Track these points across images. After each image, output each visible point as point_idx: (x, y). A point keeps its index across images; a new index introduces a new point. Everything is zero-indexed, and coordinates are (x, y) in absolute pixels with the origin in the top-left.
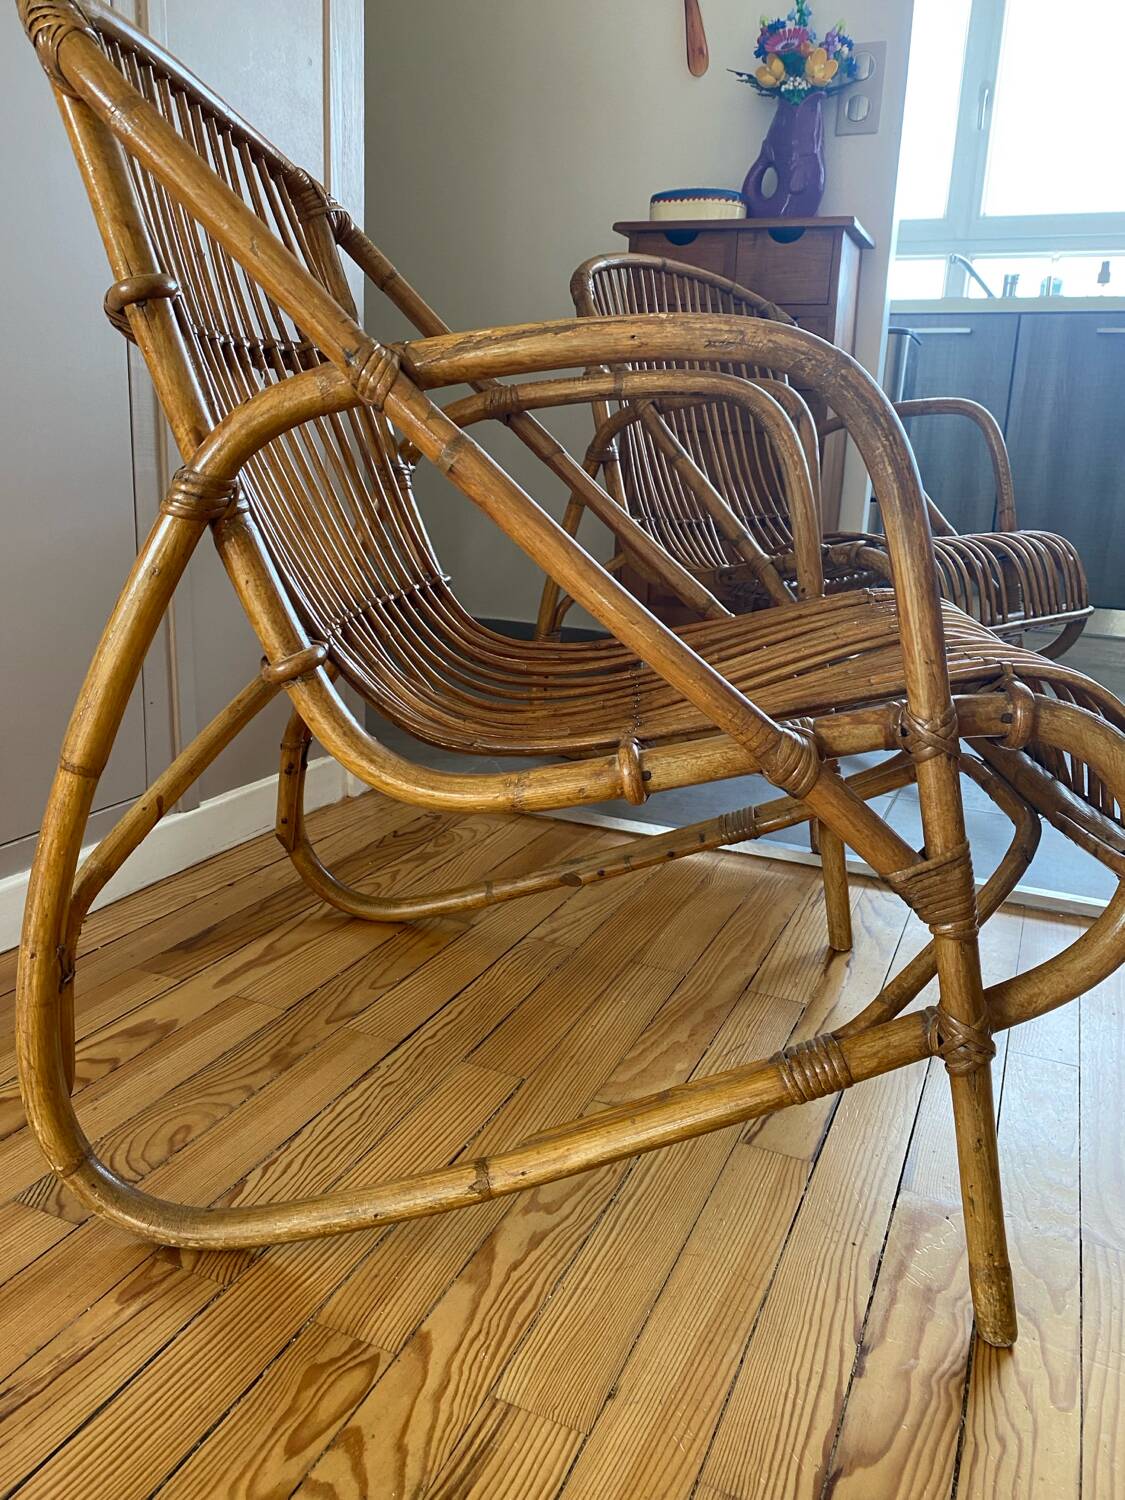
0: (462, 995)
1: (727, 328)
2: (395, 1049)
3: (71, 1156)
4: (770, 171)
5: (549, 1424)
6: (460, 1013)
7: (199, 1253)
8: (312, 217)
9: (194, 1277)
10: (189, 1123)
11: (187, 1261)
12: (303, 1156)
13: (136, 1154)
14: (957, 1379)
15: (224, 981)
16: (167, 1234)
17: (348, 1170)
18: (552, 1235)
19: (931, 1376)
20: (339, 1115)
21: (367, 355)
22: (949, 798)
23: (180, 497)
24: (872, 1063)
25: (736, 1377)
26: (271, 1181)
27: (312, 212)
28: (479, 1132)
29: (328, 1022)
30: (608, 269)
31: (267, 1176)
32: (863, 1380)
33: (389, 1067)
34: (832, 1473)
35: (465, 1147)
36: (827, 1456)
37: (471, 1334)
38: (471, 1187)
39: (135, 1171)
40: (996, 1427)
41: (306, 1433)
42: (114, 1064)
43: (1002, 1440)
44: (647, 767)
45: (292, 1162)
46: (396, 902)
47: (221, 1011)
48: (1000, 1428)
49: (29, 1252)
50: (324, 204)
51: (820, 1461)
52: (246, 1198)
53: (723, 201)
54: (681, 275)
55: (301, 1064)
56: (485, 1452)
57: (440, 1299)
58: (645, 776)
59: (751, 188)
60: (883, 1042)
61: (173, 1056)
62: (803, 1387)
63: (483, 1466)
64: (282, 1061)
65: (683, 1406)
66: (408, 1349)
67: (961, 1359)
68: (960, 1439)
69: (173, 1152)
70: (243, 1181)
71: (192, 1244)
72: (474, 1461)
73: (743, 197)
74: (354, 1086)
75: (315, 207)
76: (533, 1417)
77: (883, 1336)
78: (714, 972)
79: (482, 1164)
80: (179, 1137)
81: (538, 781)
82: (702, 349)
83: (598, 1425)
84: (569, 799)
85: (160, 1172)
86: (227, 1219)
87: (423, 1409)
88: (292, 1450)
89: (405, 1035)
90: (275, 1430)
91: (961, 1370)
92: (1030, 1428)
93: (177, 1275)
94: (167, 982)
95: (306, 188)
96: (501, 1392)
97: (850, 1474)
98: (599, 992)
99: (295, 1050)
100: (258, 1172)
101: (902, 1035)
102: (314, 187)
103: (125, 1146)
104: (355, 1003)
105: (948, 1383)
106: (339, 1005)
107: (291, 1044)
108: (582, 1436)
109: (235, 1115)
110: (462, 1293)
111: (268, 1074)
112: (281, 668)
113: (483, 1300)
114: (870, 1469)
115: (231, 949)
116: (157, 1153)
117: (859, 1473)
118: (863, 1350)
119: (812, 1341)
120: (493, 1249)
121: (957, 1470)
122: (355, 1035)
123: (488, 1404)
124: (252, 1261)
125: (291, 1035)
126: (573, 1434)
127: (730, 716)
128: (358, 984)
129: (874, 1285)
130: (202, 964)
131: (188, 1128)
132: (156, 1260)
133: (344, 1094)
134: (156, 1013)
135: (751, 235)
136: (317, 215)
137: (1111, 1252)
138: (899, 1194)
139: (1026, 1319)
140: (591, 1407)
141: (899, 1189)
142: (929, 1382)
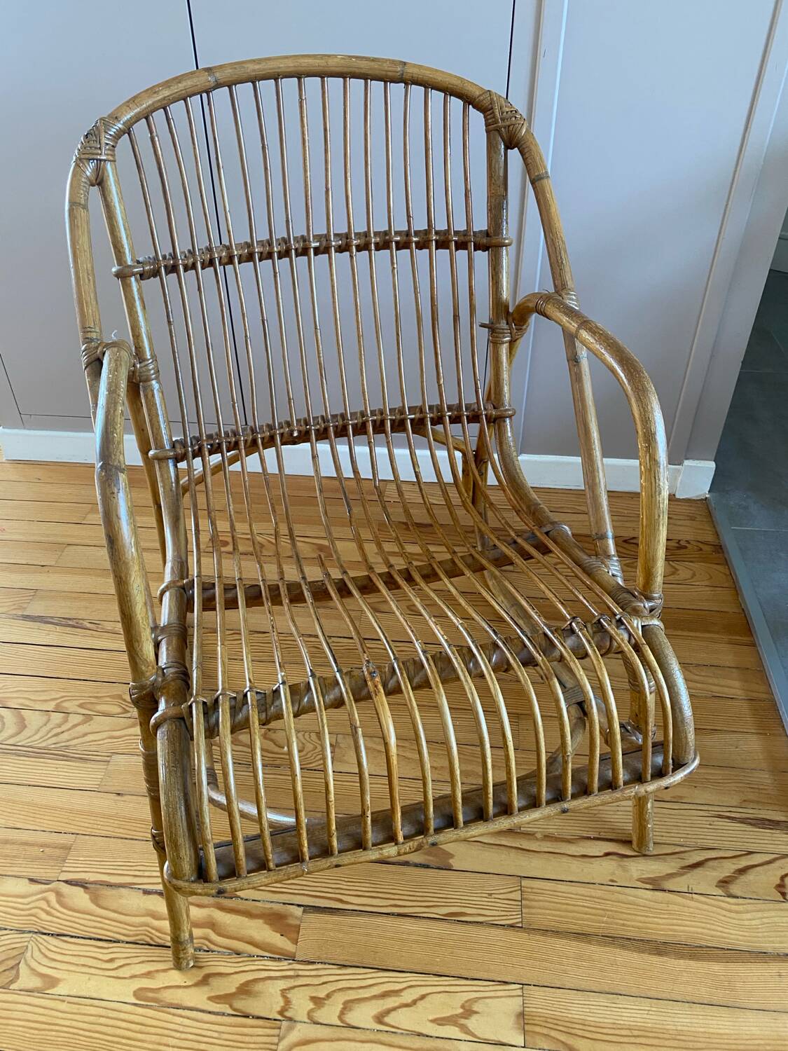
5: (101, 777)
14: (148, 939)
19: (149, 926)
32: (142, 894)
34: (86, 885)
36: (95, 883)
40: (118, 958)
41: (89, 706)
43: (111, 960)
51: (91, 879)
62: (135, 868)
63: (78, 762)
67: (163, 942)
68: (111, 941)
72: (82, 758)
76: (104, 770)
83: (103, 793)
87: (104, 735)
88: (81, 706)
90: (90, 697)
91: (155, 942)
92: (121, 976)
96: (115, 757)
97: (85, 892)
100: (232, 632)
105: (145, 935)
108: (97, 790)
114: (89, 901)
117: (87, 896)
118: (161, 893)
121: (94, 939)
123: (109, 754)
126: (97, 786)
137: (275, 1040)
138: (299, 906)
139: (200, 978)
140: (112, 789)
141: (302, 906)
142: (146, 926)
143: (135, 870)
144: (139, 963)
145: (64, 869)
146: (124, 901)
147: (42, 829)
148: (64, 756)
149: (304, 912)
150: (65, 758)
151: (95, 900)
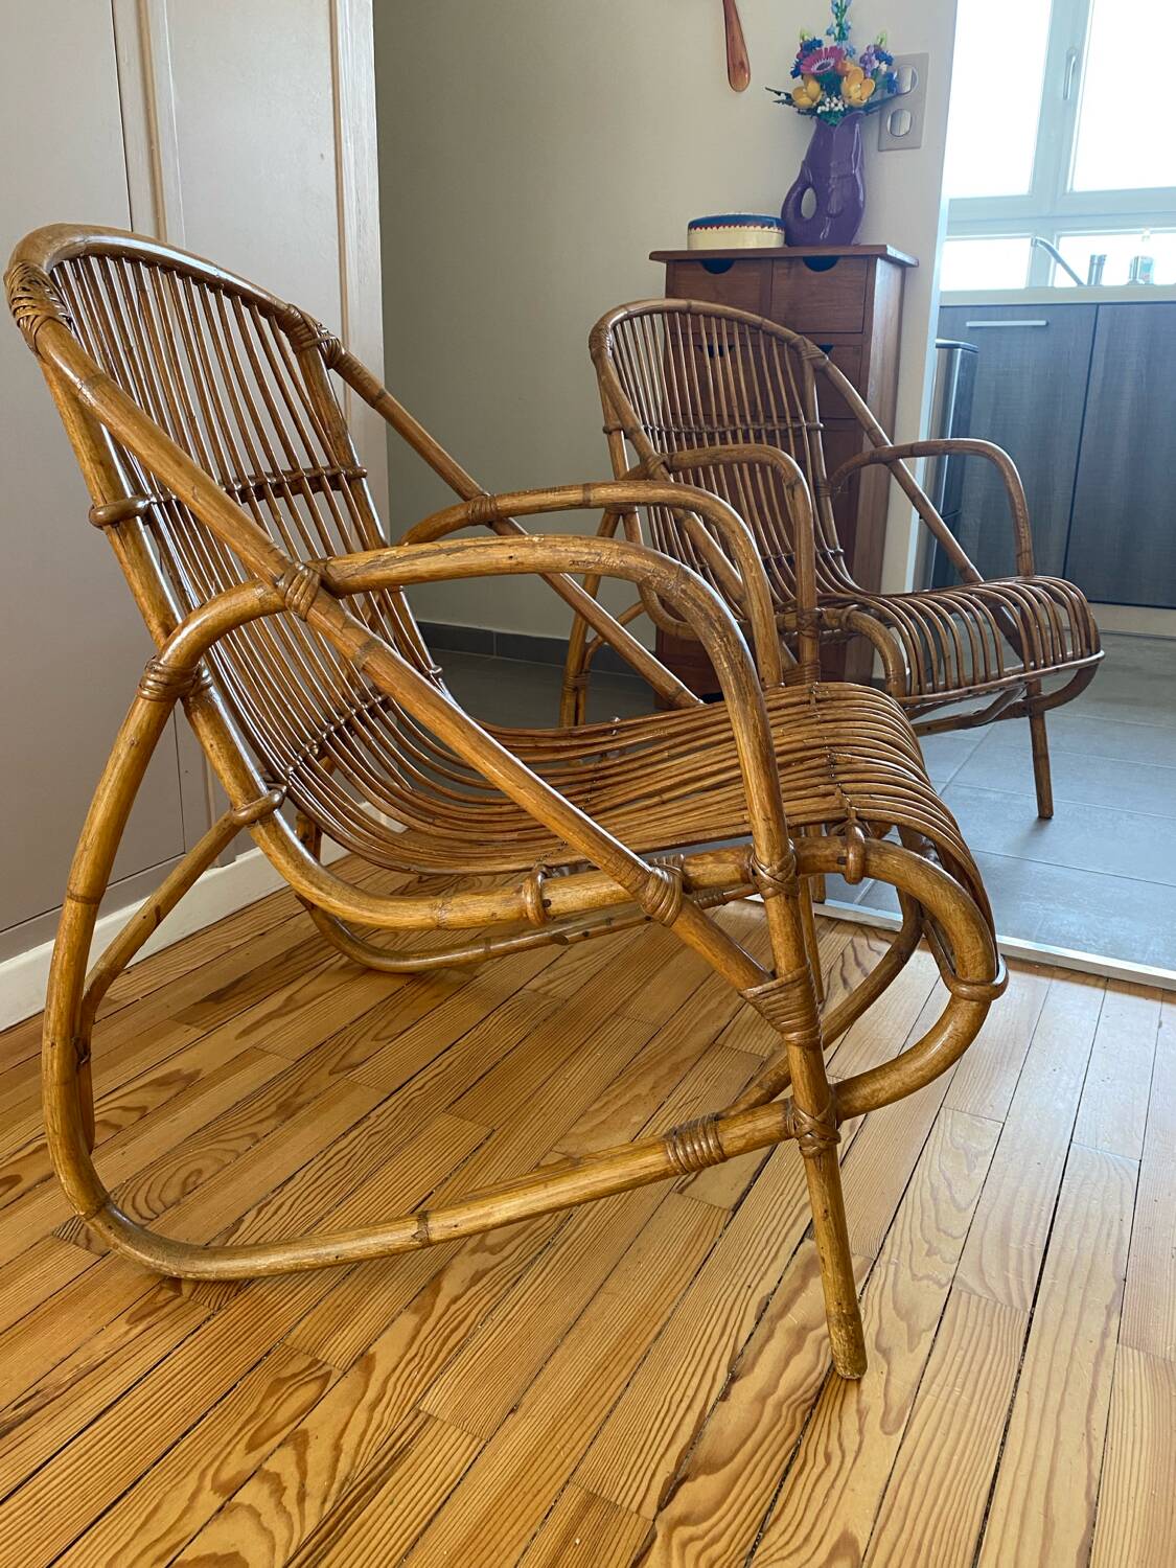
0: (454, 1048)
1: (586, 550)
2: (386, 1100)
3: (91, 1204)
4: (809, 192)
5: (458, 1432)
6: (449, 1066)
7: (197, 1282)
8: (304, 349)
9: (191, 1304)
10: (200, 1166)
11: (186, 1289)
12: (292, 1199)
13: (154, 1195)
14: (805, 1406)
15: (245, 1032)
16: (170, 1267)
17: (329, 1212)
18: (492, 1273)
19: (785, 1401)
20: (329, 1160)
21: (290, 579)
22: (789, 929)
23: (150, 683)
24: (740, 1143)
25: (619, 1398)
26: (263, 1221)
27: (305, 345)
28: (447, 1179)
29: (331, 1073)
30: (629, 318)
31: (260, 1217)
32: (725, 1403)
33: (378, 1116)
34: (679, 1477)
35: (432, 1192)
36: (679, 1464)
37: (408, 1356)
38: (413, 1236)
39: (151, 1210)
40: (826, 1447)
41: (265, 1432)
42: (143, 1112)
43: (828, 1458)
44: (547, 896)
45: (283, 1203)
46: (405, 956)
47: (240, 1061)
48: (830, 1446)
49: (61, 1279)
50: (315, 337)
51: (672, 1469)
52: (242, 1236)
53: (759, 228)
54: (708, 315)
55: (303, 1113)
56: (403, 1452)
57: (388, 1326)
58: (546, 903)
59: (790, 209)
60: (750, 1126)
61: (194, 1104)
62: (673, 1408)
63: (399, 1465)
64: (287, 1111)
65: (571, 1420)
66: (355, 1368)
67: (813, 1389)
68: (792, 1457)
69: (185, 1193)
70: (240, 1220)
71: (190, 1276)
72: (393, 1459)
73: (781, 223)
74: (345, 1135)
75: (307, 340)
76: (446, 1426)
77: (753, 1365)
78: (689, 1024)
79: (423, 1218)
80: (193, 1179)
81: (458, 906)
82: (568, 567)
83: (497, 1434)
84: (483, 921)
85: (172, 1211)
86: (217, 1256)
87: (360, 1416)
88: (252, 1447)
89: (397, 1086)
90: (240, 1430)
91: (812, 1396)
92: (856, 1447)
93: (178, 1301)
94: (195, 1032)
95: (297, 323)
96: (424, 1406)
97: (694, 1480)
98: (578, 1045)
99: (301, 1099)
100: (254, 1212)
101: (766, 1120)
102: (305, 322)
103: (146, 1188)
104: (356, 1056)
105: (796, 1408)
106: (343, 1057)
107: (297, 1094)
108: (483, 1442)
109: (240, 1161)
110: (408, 1322)
111: (273, 1122)
112: (243, 814)
113: (424, 1327)
114: (712, 1476)
115: (253, 1001)
116: (171, 1194)
117: (702, 1479)
118: (733, 1379)
119: (691, 1370)
120: (440, 1283)
121: (784, 1479)
122: (353, 1086)
123: (412, 1414)
124: (239, 1290)
125: (296, 1087)
126: (477, 1440)
127: (605, 861)
128: (362, 1036)
129: (757, 1323)
130: (229, 1015)
131: (200, 1172)
132: (162, 1288)
133: (336, 1142)
134: (182, 1064)
135: (785, 264)
136: (308, 348)
137: (974, 1298)
138: (801, 1242)
139: (880, 1356)
140: (496, 1418)
141: (803, 1238)
142: (781, 1406)
143: (678, 1407)
144: (841, 1422)
145: (634, 1507)
146: (728, 1430)
147: (529, 1537)
148: (367, 1488)
149: (811, 1238)
150: (374, 1487)
151: (711, 1467)
